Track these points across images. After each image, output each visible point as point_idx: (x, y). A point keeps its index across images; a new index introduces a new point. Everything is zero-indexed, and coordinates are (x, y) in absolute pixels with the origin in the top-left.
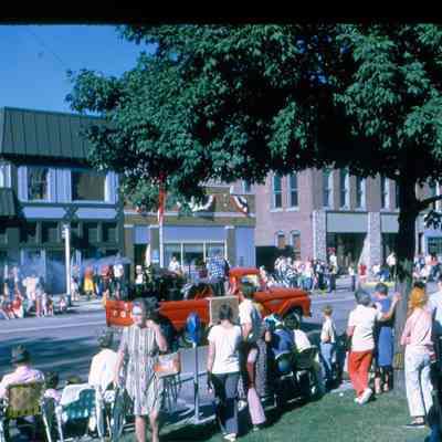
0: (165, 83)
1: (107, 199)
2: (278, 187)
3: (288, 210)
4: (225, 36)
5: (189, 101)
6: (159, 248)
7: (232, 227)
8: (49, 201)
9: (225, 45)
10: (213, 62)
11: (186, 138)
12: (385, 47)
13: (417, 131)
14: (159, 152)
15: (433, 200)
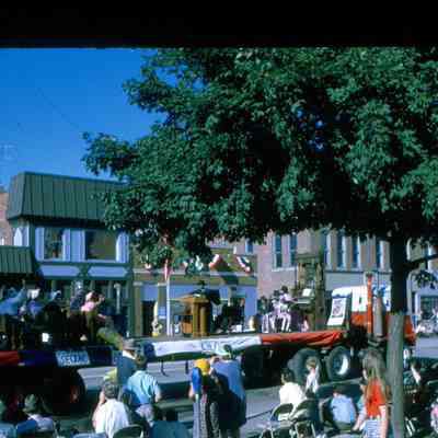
0: (173, 149)
1: (118, 258)
2: (279, 248)
3: (288, 269)
6: (165, 306)
8: (64, 259)
12: (382, 113)
13: (409, 193)
15: (426, 259)
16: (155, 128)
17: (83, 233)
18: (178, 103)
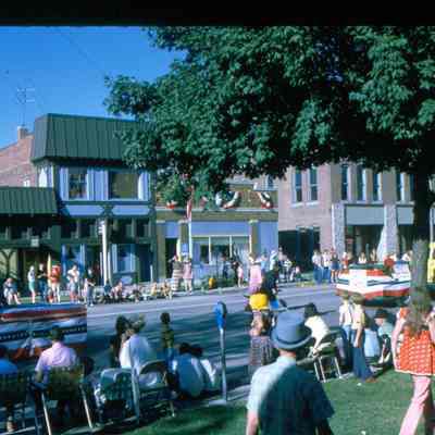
1: (141, 197)
2: (299, 183)
3: (308, 204)
4: (248, 41)
5: (215, 103)
6: (188, 242)
7: (256, 221)
8: (88, 199)
9: (248, 49)
10: (237, 66)
11: (212, 137)
12: (399, 45)
14: (187, 150)
16: (175, 66)
17: (106, 173)
18: (198, 40)
